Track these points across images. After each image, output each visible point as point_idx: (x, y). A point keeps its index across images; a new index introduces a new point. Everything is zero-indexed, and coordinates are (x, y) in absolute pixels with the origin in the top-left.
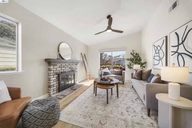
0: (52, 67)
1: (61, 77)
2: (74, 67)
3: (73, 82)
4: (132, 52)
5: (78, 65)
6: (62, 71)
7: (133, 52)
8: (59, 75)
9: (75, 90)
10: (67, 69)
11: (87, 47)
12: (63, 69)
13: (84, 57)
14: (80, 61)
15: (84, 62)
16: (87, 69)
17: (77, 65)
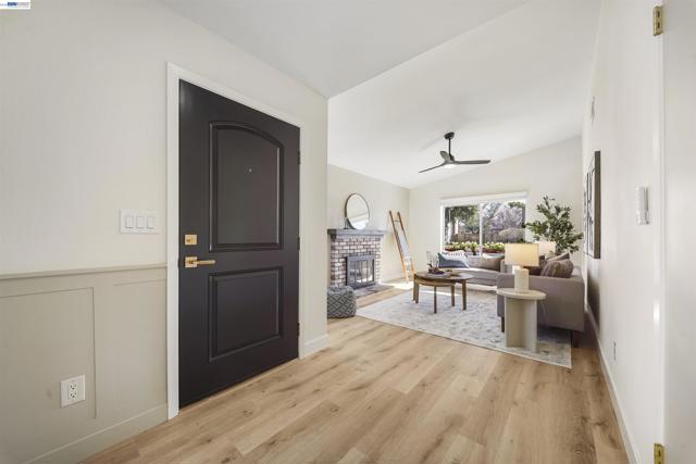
0: (337, 244)
1: (349, 263)
2: (373, 244)
3: (370, 279)
4: (542, 202)
5: (383, 240)
6: (352, 252)
7: (547, 204)
8: (346, 258)
9: (376, 292)
10: (360, 249)
11: (406, 194)
12: (355, 247)
13: (397, 220)
14: (386, 232)
15: (396, 233)
16: (405, 252)
17: (379, 240)
